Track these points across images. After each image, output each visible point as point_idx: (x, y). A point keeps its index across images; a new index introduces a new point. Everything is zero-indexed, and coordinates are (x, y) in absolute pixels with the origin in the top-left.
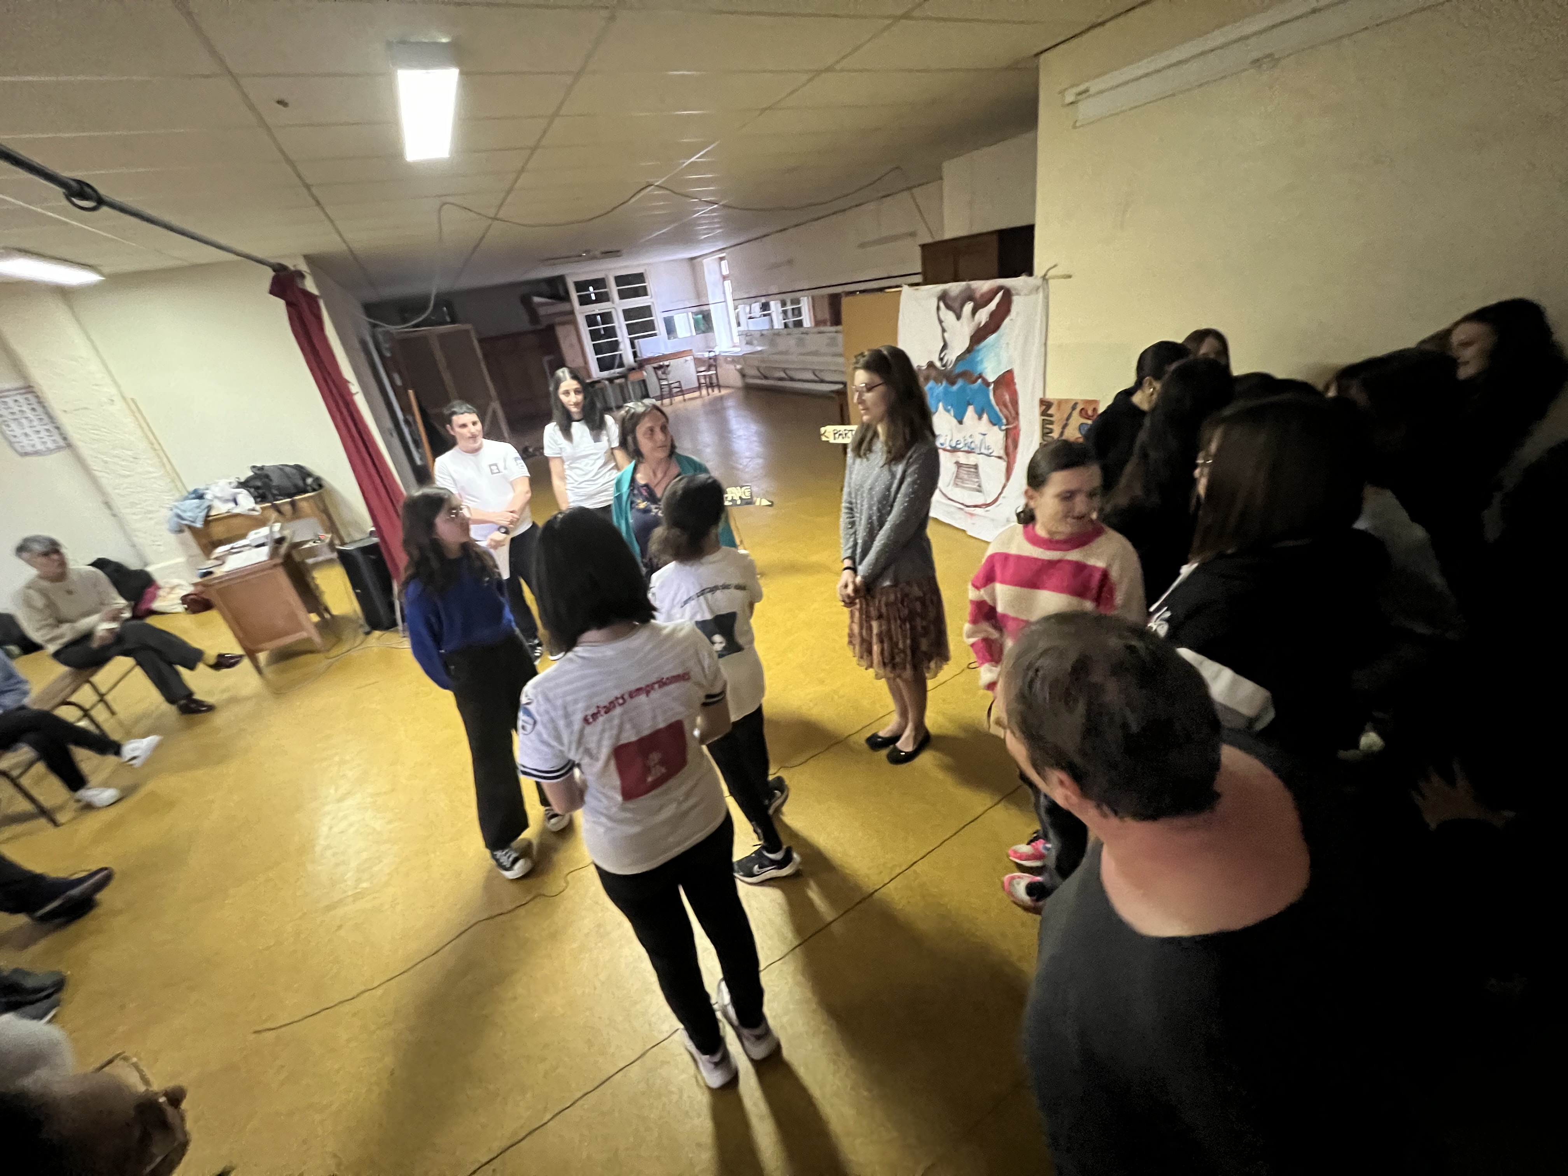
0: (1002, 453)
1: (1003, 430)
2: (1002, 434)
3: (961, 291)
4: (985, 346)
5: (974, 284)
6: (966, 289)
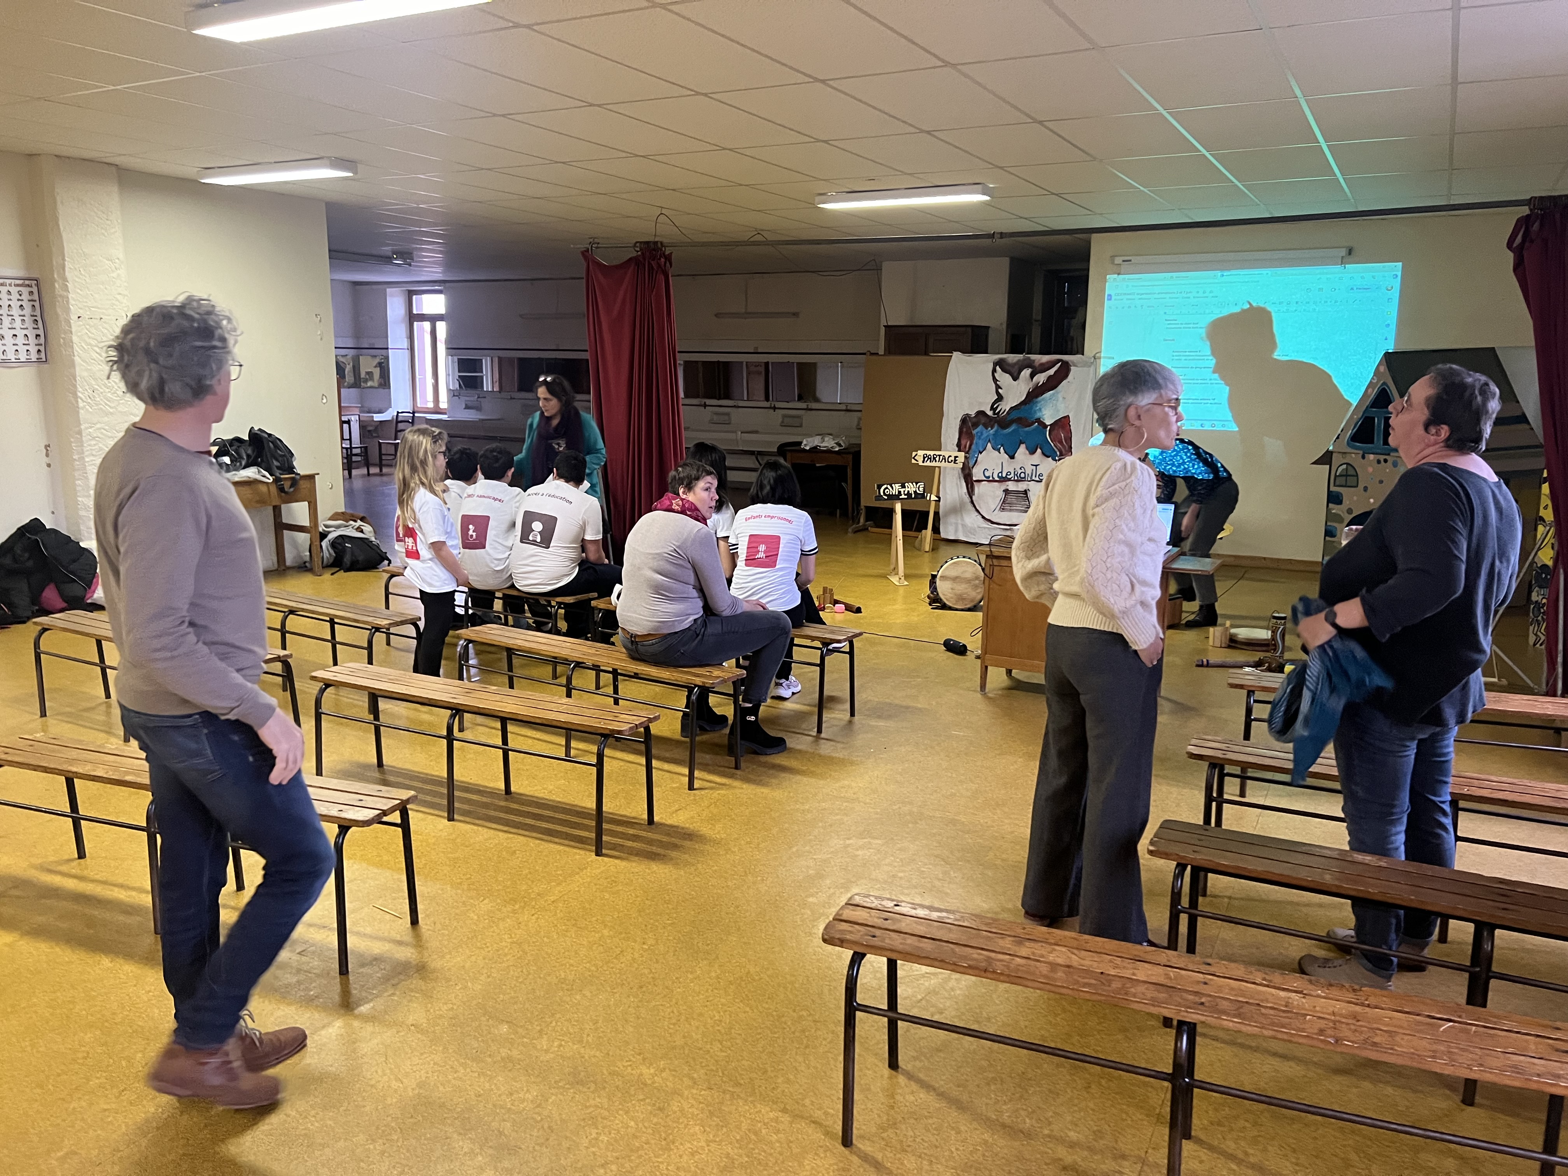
3: (1019, 361)
4: (1043, 399)
5: (1033, 357)
6: (1024, 360)
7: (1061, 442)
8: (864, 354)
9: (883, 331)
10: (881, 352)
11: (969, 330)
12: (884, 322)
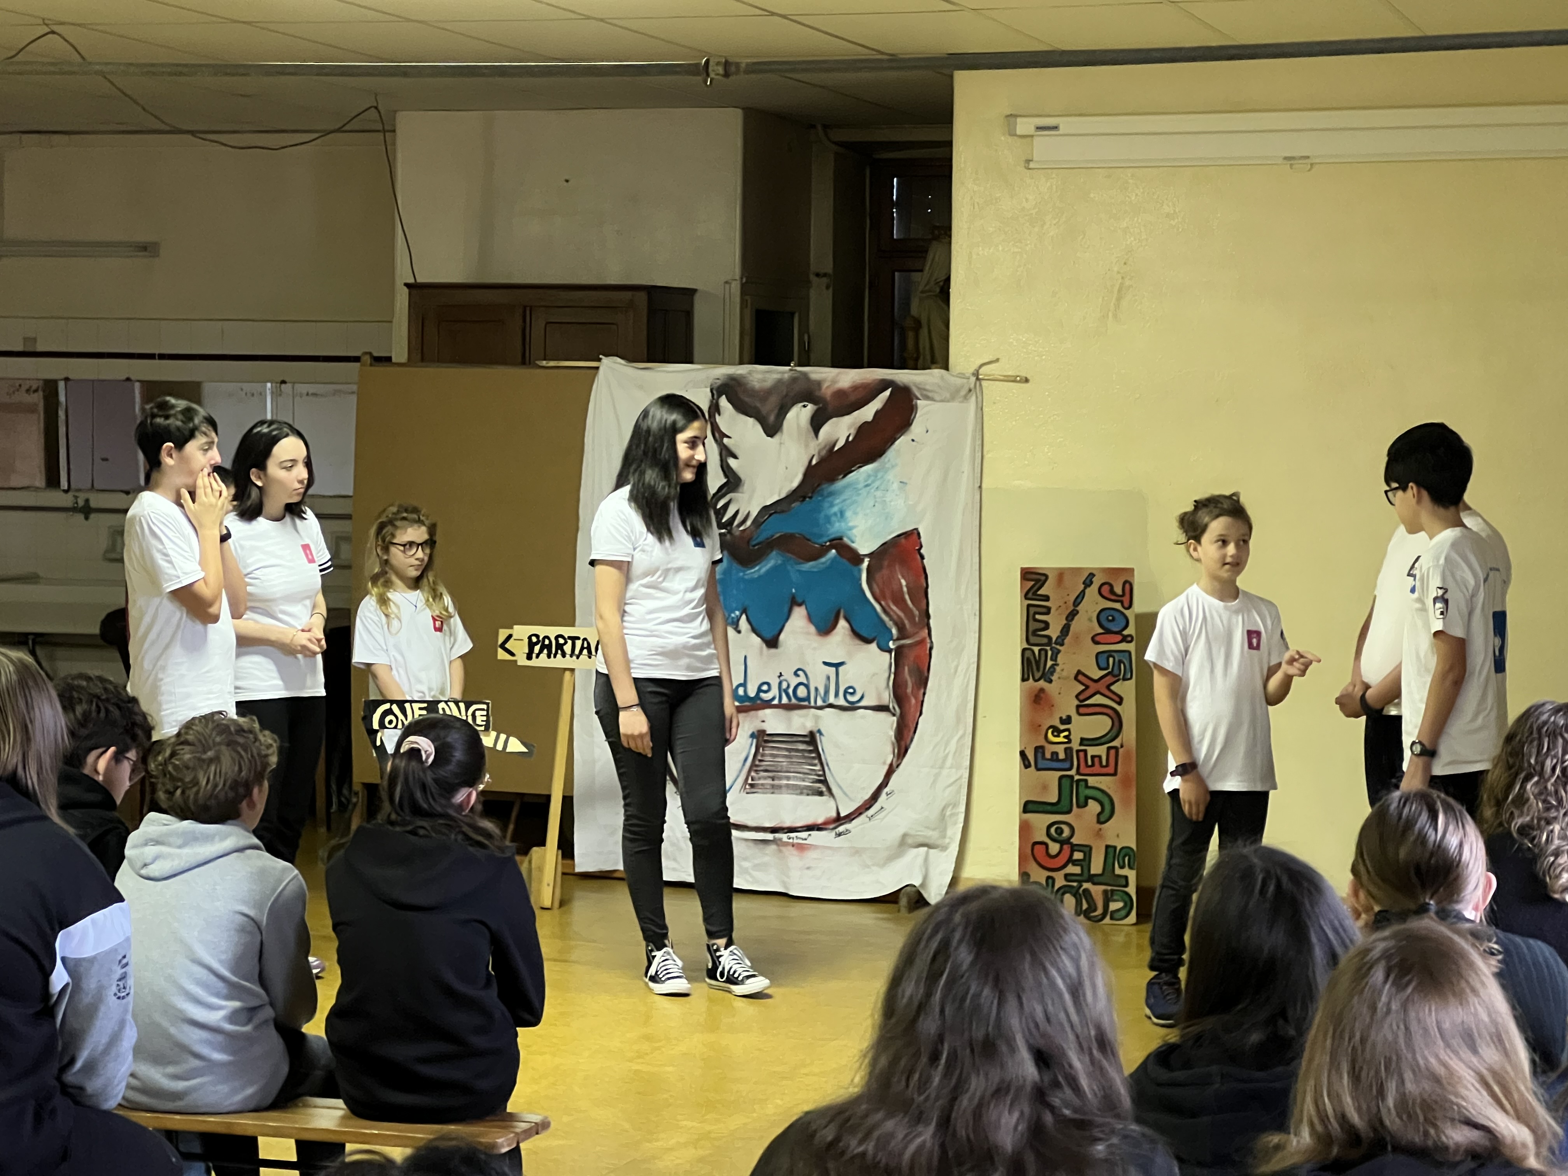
0: (887, 697)
1: (889, 651)
2: (886, 659)
3: (780, 382)
4: (848, 486)
5: (817, 373)
6: (794, 380)
7: (899, 601)
8: (356, 359)
9: (402, 298)
10: (400, 354)
11: (642, 296)
12: (403, 275)
